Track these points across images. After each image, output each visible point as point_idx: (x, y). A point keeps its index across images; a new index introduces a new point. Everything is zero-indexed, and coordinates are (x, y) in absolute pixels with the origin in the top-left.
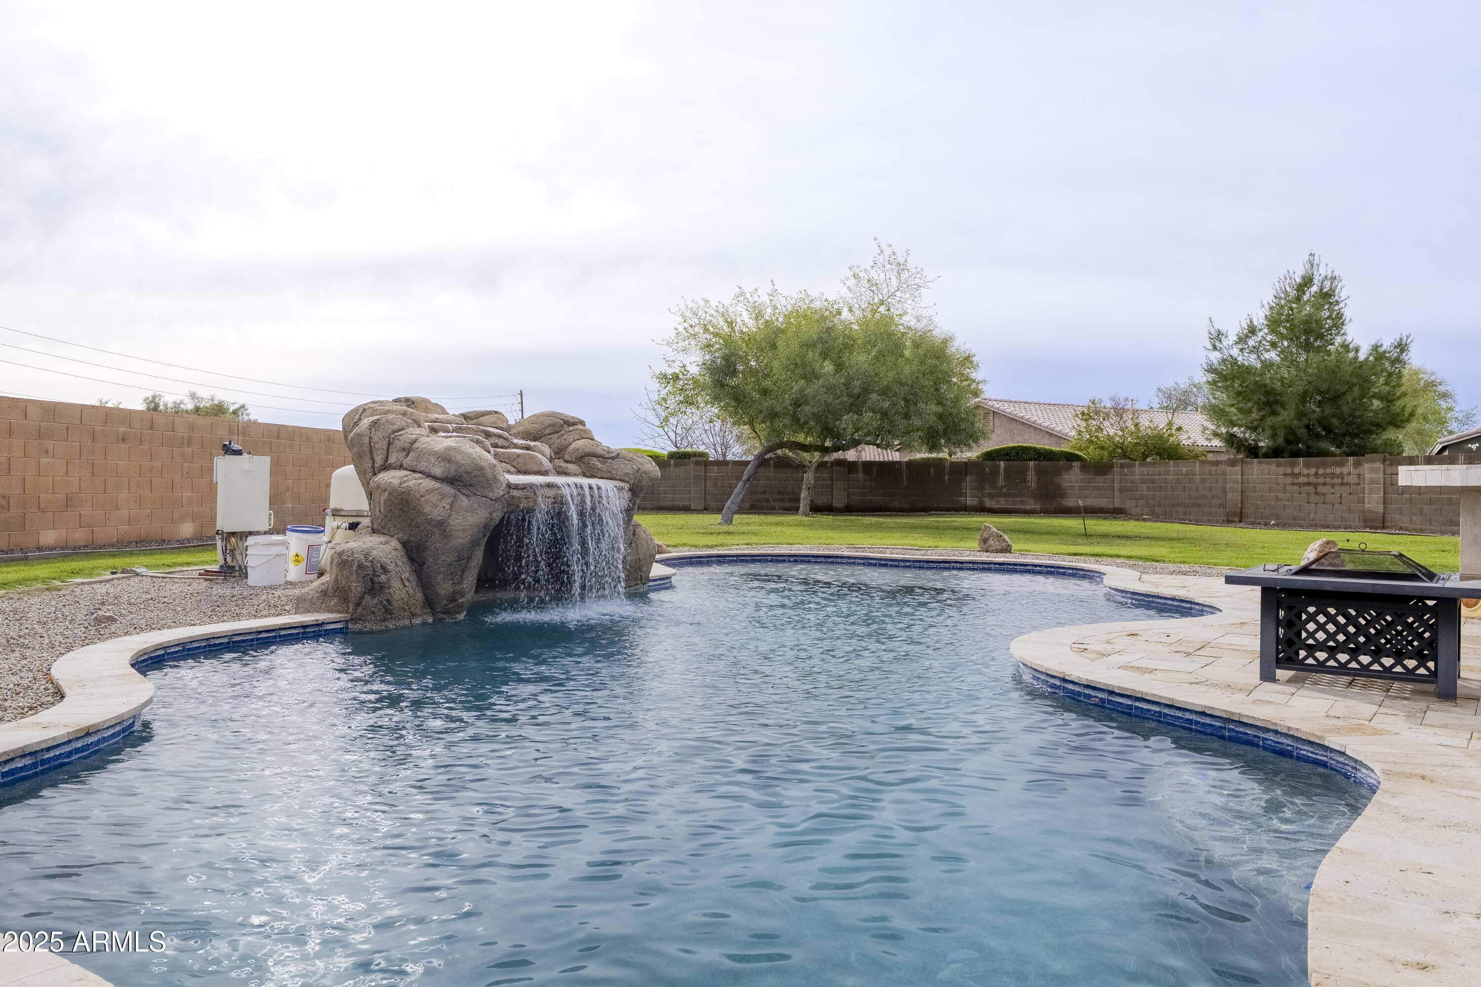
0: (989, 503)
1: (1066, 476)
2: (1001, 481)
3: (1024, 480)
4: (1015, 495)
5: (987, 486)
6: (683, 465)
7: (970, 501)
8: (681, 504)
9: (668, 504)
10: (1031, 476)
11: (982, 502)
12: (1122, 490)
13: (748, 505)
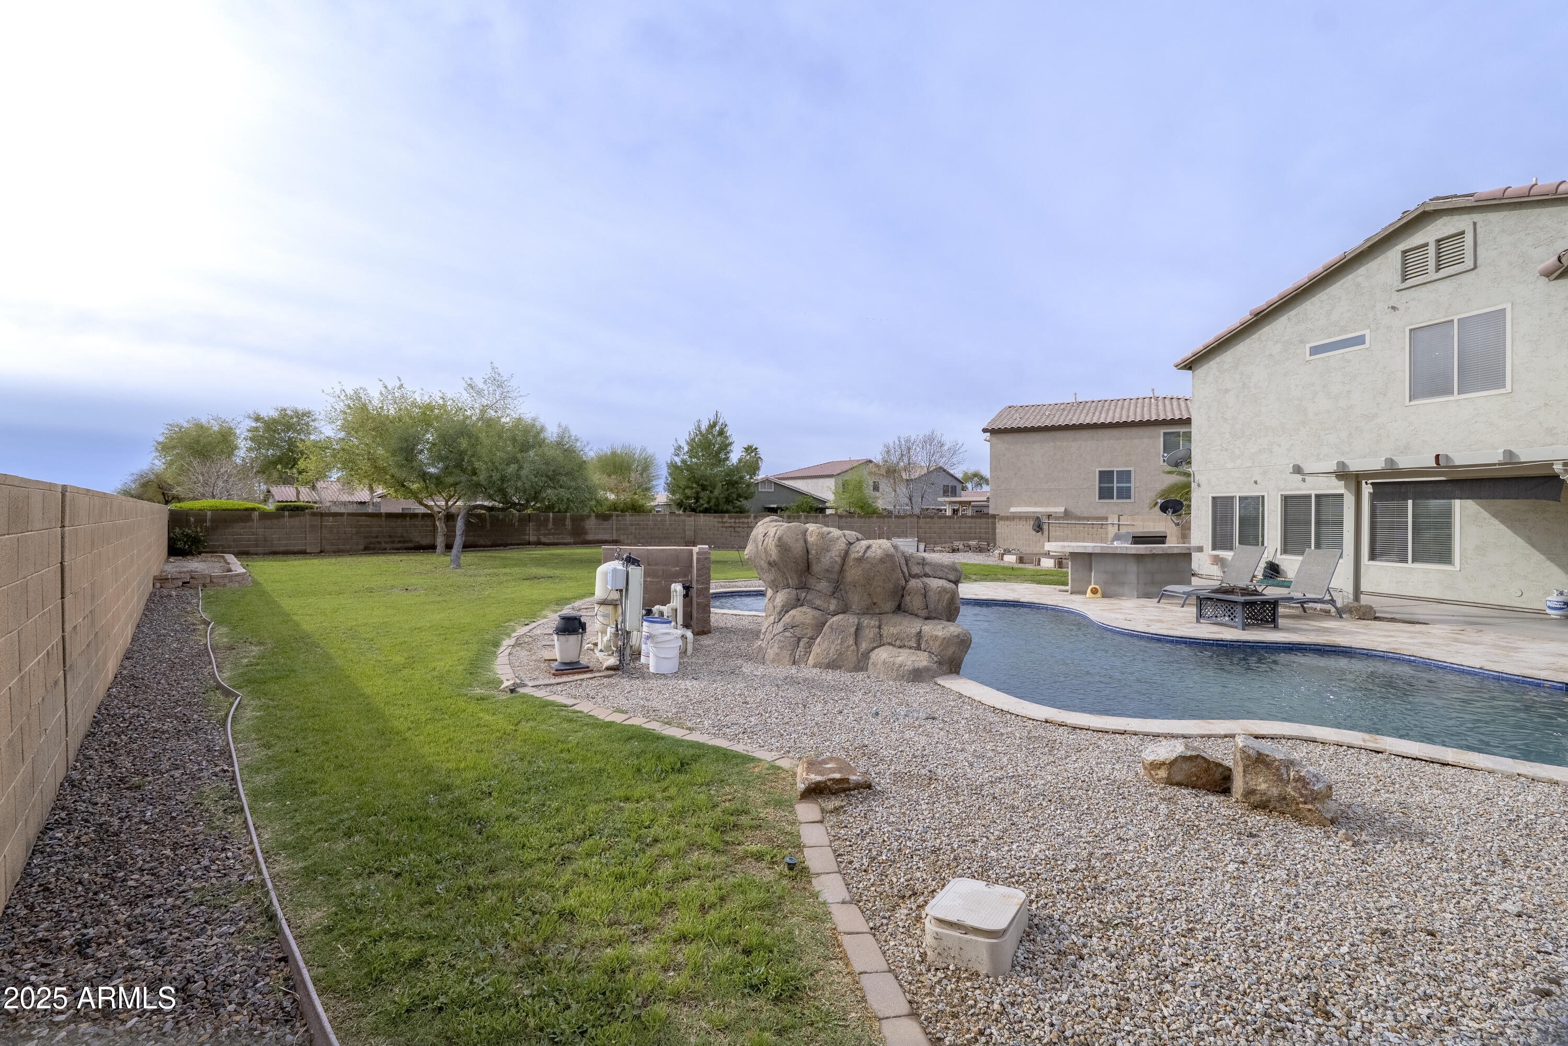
0: (543, 539)
6: (298, 516)
8: (296, 549)
9: (282, 549)
10: (568, 522)
11: (539, 539)
13: (362, 547)
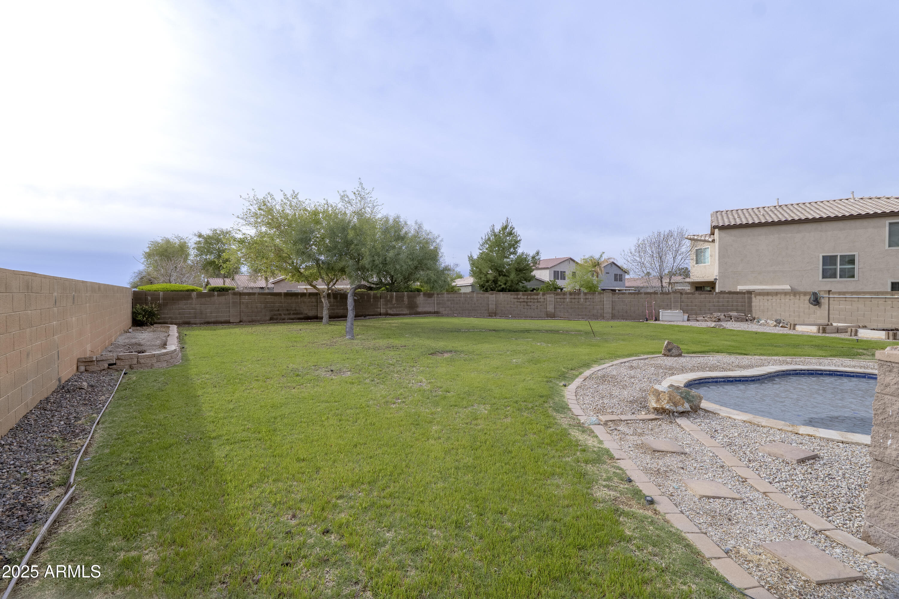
0: (390, 311)
1: (418, 299)
2: (394, 301)
3: (403, 301)
4: (400, 307)
5: (389, 303)
6: (224, 295)
7: (383, 311)
8: (223, 319)
10: (406, 299)
11: (387, 311)
12: (437, 304)
13: (268, 318)
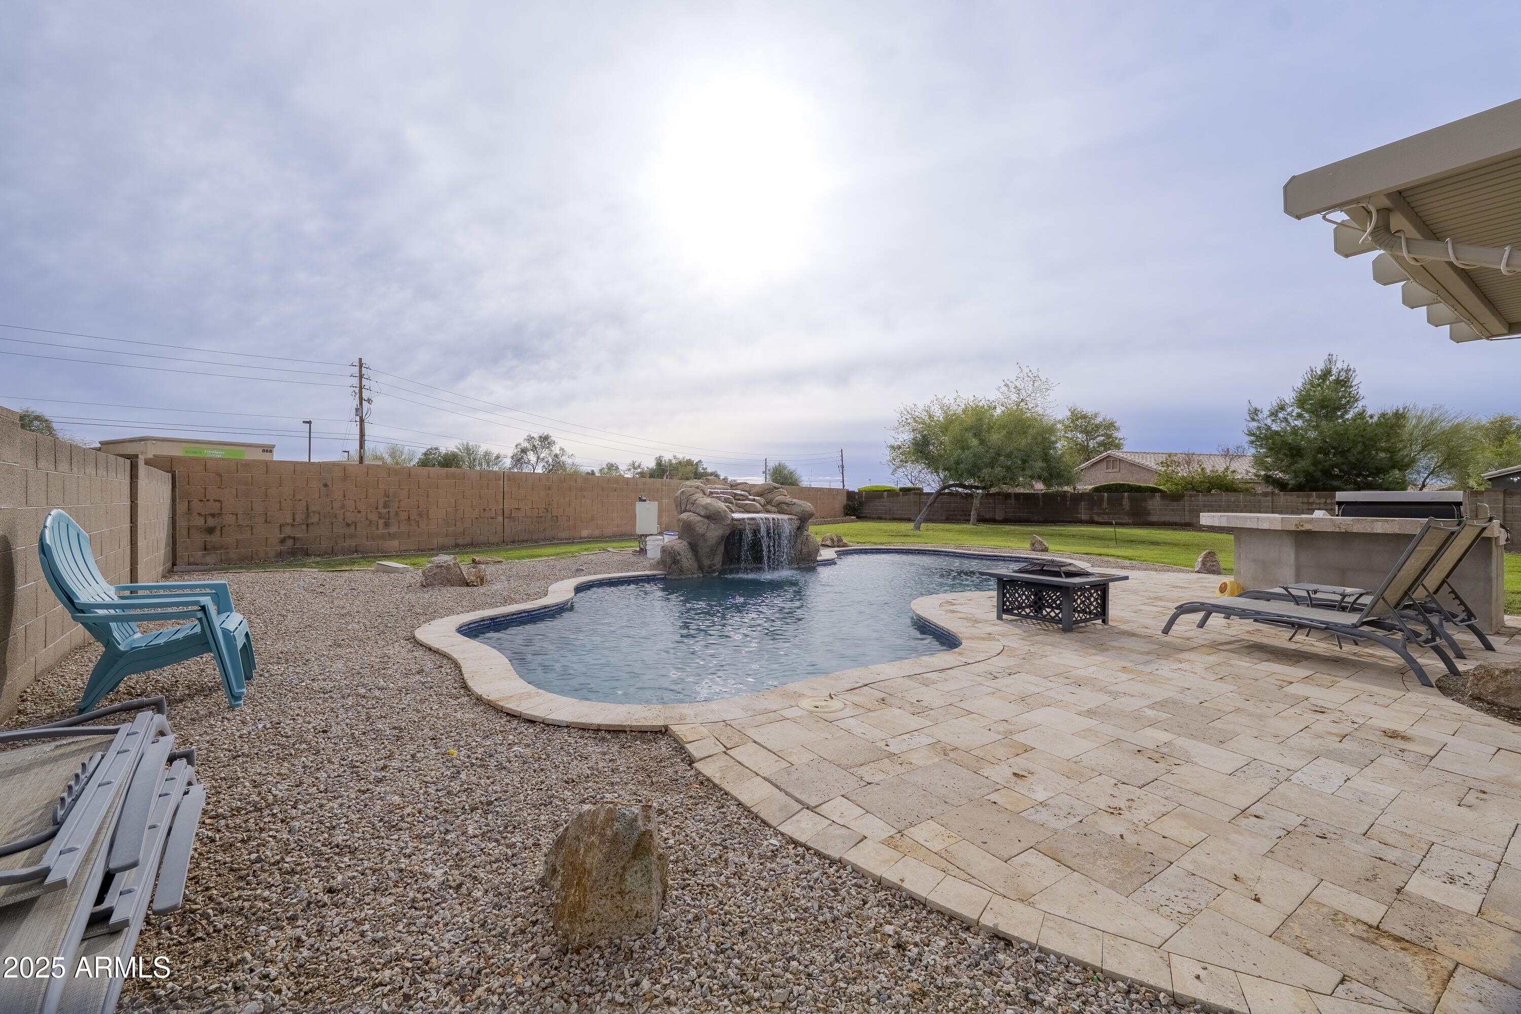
0: (1096, 518)
1: (1150, 502)
2: (1105, 505)
3: (1121, 505)
4: (1115, 514)
5: (1096, 508)
6: (908, 495)
7: (1084, 517)
8: (906, 516)
10: (1126, 502)
11: (1091, 518)
12: (1190, 511)
